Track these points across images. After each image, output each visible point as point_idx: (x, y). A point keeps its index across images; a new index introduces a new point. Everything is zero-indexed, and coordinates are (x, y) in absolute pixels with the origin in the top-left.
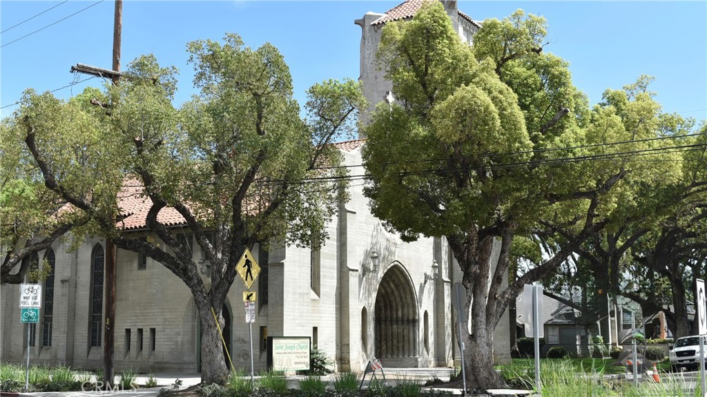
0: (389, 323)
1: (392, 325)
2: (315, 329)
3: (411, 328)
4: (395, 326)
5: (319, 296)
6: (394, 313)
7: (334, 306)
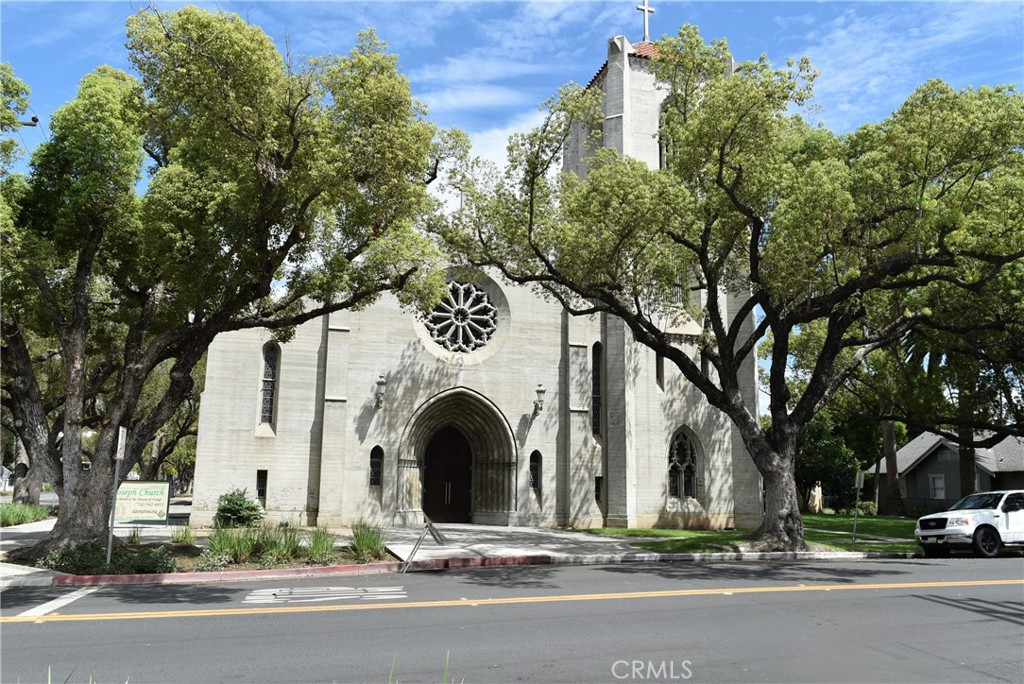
0: (484, 467)
1: (487, 469)
2: (262, 476)
3: (506, 474)
4: (490, 471)
5: (275, 433)
6: (490, 454)
7: (309, 445)
